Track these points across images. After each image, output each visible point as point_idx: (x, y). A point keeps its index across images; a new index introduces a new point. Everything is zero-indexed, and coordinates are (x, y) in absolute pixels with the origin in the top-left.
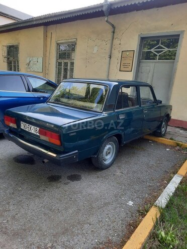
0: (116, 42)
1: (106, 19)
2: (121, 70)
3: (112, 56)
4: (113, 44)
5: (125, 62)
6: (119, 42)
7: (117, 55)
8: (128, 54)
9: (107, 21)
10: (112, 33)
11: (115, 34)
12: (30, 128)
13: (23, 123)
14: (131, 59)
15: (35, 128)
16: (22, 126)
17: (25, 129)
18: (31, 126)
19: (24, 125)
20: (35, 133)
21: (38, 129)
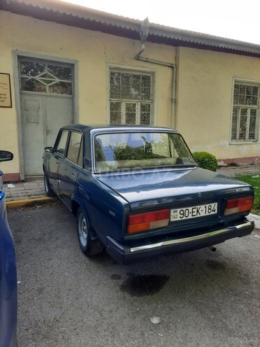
12: (198, 211)
13: (179, 210)
14: (5, 87)
15: (207, 206)
16: (176, 215)
17: (184, 218)
18: (199, 207)
19: (182, 212)
20: (208, 214)
21: (213, 205)
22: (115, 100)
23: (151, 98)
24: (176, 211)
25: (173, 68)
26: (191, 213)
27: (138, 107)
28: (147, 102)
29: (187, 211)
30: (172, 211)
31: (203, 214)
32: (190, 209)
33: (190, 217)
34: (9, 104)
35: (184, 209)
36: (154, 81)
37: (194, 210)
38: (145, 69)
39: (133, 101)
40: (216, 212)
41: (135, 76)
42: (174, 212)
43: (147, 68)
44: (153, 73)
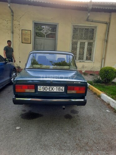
0: (15, 23)
1: (9, 5)
2: (23, 42)
3: (14, 32)
4: (14, 24)
5: (25, 37)
6: (18, 23)
7: (18, 32)
8: (26, 32)
9: (10, 7)
10: (12, 16)
11: (14, 17)
12: (52, 89)
13: (42, 87)
14: (29, 35)
15: (58, 87)
16: (41, 89)
17: (45, 91)
18: (53, 87)
19: (43, 88)
20: (58, 91)
21: (61, 87)
22: (74, 40)
23: (94, 40)
24: (41, 87)
25: (107, 24)
26: (48, 89)
27: (86, 44)
28: (91, 41)
29: (46, 88)
30: (39, 87)
31: (55, 90)
32: (48, 87)
33: (48, 90)
34: (30, 42)
35: (45, 87)
36: (96, 31)
37: (50, 88)
38: (92, 25)
39: (84, 41)
40: (63, 91)
41: (85, 29)
42: (40, 87)
43: (93, 25)
44: (96, 27)
